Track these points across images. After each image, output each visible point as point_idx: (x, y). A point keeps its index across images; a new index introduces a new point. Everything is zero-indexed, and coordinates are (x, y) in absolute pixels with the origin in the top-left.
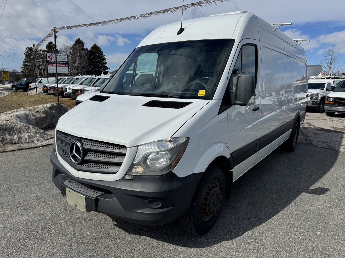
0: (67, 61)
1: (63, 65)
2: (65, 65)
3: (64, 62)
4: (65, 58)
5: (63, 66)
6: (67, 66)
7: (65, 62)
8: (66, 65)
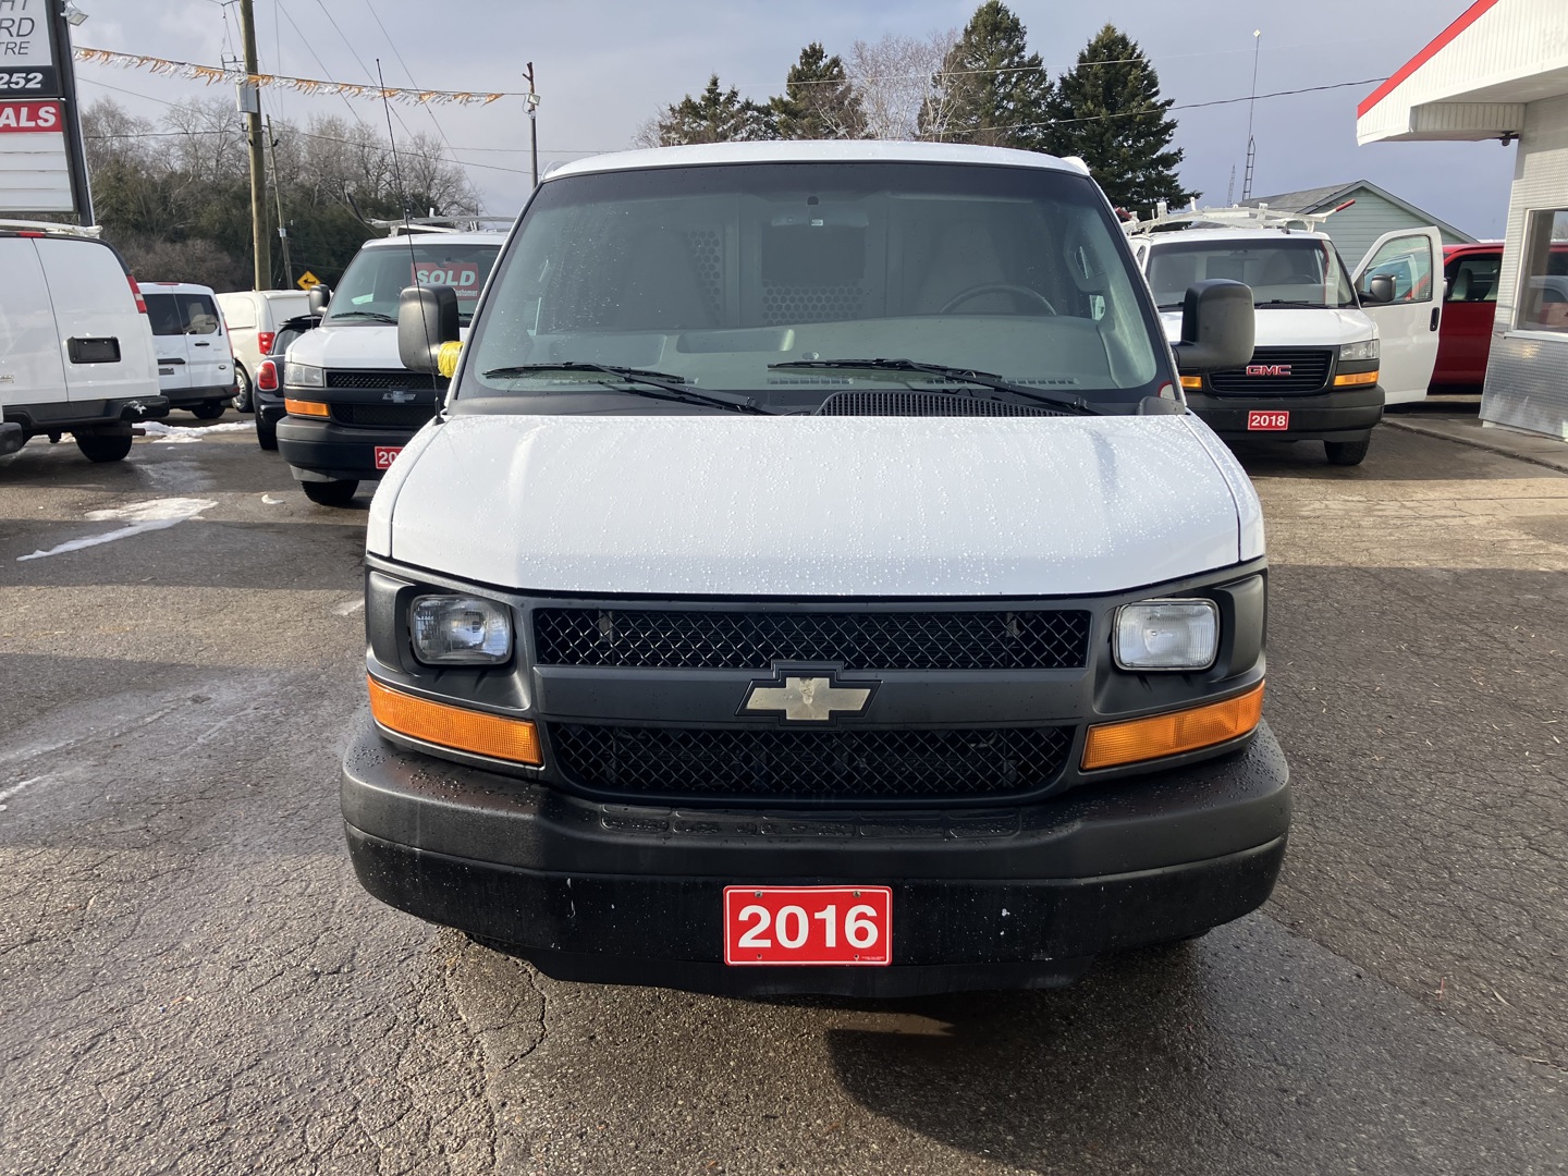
0: (48, 62)
1: (9, 111)
2: (33, 116)
3: (19, 80)
4: (26, 26)
5: (14, 124)
6: (52, 120)
7: (28, 70)
8: (42, 113)
